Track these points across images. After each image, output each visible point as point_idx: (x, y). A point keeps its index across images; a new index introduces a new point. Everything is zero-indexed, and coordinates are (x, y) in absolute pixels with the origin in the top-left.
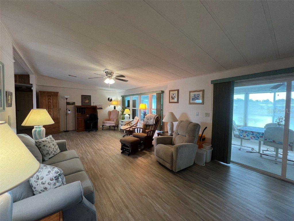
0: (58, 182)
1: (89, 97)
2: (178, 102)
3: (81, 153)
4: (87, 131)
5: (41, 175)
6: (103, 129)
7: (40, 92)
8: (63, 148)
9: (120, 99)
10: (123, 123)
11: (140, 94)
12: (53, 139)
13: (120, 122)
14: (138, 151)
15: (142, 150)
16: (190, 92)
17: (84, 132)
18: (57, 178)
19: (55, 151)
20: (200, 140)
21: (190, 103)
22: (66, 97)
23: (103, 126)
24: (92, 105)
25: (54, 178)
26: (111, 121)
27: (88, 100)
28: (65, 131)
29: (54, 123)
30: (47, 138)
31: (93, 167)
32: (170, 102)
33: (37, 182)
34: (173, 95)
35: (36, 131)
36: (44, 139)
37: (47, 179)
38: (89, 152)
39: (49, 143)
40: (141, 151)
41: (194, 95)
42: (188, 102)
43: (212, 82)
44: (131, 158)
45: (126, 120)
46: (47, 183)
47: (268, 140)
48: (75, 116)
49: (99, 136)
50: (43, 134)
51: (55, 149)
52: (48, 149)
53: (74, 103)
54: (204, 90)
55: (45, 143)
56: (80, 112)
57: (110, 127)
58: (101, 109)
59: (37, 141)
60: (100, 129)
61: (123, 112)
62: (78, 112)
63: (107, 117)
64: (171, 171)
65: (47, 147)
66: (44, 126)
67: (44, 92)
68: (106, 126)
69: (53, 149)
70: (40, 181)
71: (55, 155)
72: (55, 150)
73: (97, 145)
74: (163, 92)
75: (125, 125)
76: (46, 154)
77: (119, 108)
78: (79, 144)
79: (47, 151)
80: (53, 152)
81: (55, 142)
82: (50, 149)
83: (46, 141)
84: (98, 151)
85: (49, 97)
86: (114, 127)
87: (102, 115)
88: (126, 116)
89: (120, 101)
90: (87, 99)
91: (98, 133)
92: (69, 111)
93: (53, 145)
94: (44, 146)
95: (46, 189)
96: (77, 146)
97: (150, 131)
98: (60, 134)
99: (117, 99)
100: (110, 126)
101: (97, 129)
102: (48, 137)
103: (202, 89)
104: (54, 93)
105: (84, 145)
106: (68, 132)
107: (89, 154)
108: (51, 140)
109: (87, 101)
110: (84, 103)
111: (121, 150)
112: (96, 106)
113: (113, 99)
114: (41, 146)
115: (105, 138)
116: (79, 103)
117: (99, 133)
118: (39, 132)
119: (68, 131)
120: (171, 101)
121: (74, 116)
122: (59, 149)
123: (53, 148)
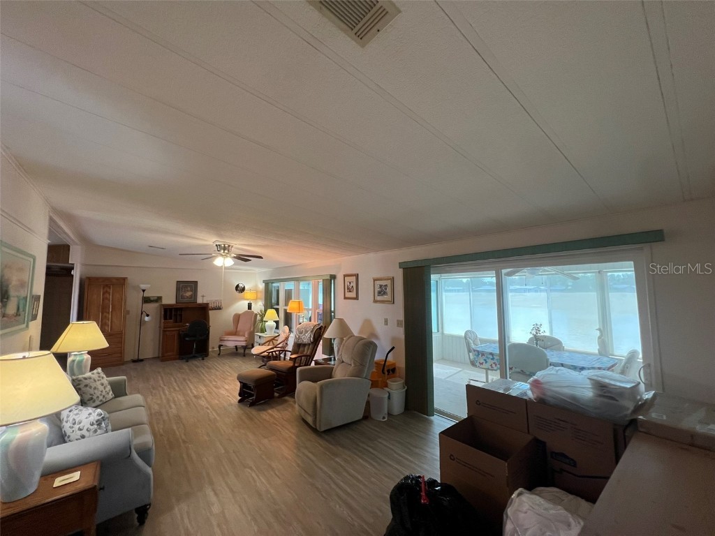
0: (100, 429)
1: (193, 285)
2: (357, 298)
3: (158, 404)
4: (183, 359)
5: (80, 418)
6: (219, 354)
7: (89, 279)
8: (119, 390)
9: (261, 286)
10: (263, 341)
11: (297, 280)
12: (102, 375)
13: (257, 339)
14: (272, 397)
15: (281, 396)
16: (375, 280)
17: (177, 361)
18: (99, 423)
19: (104, 396)
20: (384, 373)
21: (375, 301)
22: (143, 286)
23: (220, 346)
24: (200, 301)
25: (95, 422)
26: (239, 335)
27: (192, 291)
28: (134, 361)
29: (108, 345)
30: (93, 374)
31: (175, 428)
32: (345, 298)
33: (72, 427)
34: (350, 283)
35: (73, 361)
36: (88, 374)
37: (86, 423)
38: (174, 402)
39: (95, 381)
40: (279, 397)
41: (381, 286)
42: (372, 299)
43: (401, 265)
44: (253, 411)
45: (269, 334)
46: (85, 428)
47: (514, 369)
48: (160, 327)
49: (207, 370)
50: (86, 367)
51: (104, 391)
52: (92, 391)
53: (159, 299)
54: (393, 278)
55: (87, 381)
56: (171, 318)
57: (237, 350)
58: (219, 308)
59: (74, 378)
60: (214, 354)
61: (263, 315)
62: (165, 318)
63: (231, 328)
64: (314, 430)
65: (91, 387)
66: (89, 353)
67: (97, 279)
68: (226, 346)
69: (100, 393)
70: (77, 427)
71: (104, 403)
72: (104, 393)
73: (195, 387)
74: (333, 277)
75: (263, 345)
76: (89, 400)
77: (258, 307)
78: (160, 386)
79: (91, 395)
80: (101, 398)
81: (106, 380)
82: (96, 391)
83: (90, 378)
84: (194, 399)
85: (105, 289)
86: (245, 348)
87: (218, 323)
88: (268, 326)
89: (261, 292)
90: (189, 289)
91: (207, 364)
92: (148, 315)
93: (102, 384)
94: (86, 386)
95: (83, 437)
96: (154, 391)
97: (301, 357)
98: (124, 367)
99: (256, 286)
100: (236, 346)
101: (207, 355)
102: (95, 371)
103: (391, 275)
104: (118, 279)
105: (169, 388)
106: (141, 363)
107: (173, 406)
108: (99, 377)
109: (189, 294)
110: (183, 297)
111: (240, 395)
112: (207, 304)
113: (246, 288)
114: (81, 386)
115: (217, 373)
116: (170, 299)
117: (208, 362)
118: (80, 362)
119: (142, 360)
120: (348, 295)
121: (158, 326)
122: (111, 392)
123: (101, 390)
